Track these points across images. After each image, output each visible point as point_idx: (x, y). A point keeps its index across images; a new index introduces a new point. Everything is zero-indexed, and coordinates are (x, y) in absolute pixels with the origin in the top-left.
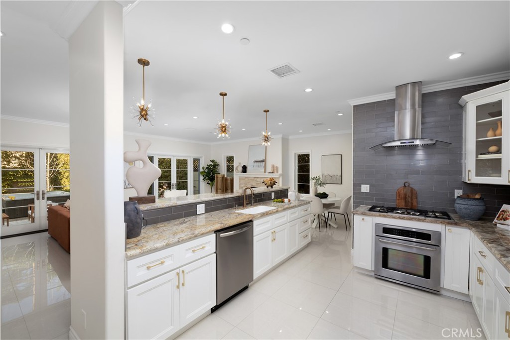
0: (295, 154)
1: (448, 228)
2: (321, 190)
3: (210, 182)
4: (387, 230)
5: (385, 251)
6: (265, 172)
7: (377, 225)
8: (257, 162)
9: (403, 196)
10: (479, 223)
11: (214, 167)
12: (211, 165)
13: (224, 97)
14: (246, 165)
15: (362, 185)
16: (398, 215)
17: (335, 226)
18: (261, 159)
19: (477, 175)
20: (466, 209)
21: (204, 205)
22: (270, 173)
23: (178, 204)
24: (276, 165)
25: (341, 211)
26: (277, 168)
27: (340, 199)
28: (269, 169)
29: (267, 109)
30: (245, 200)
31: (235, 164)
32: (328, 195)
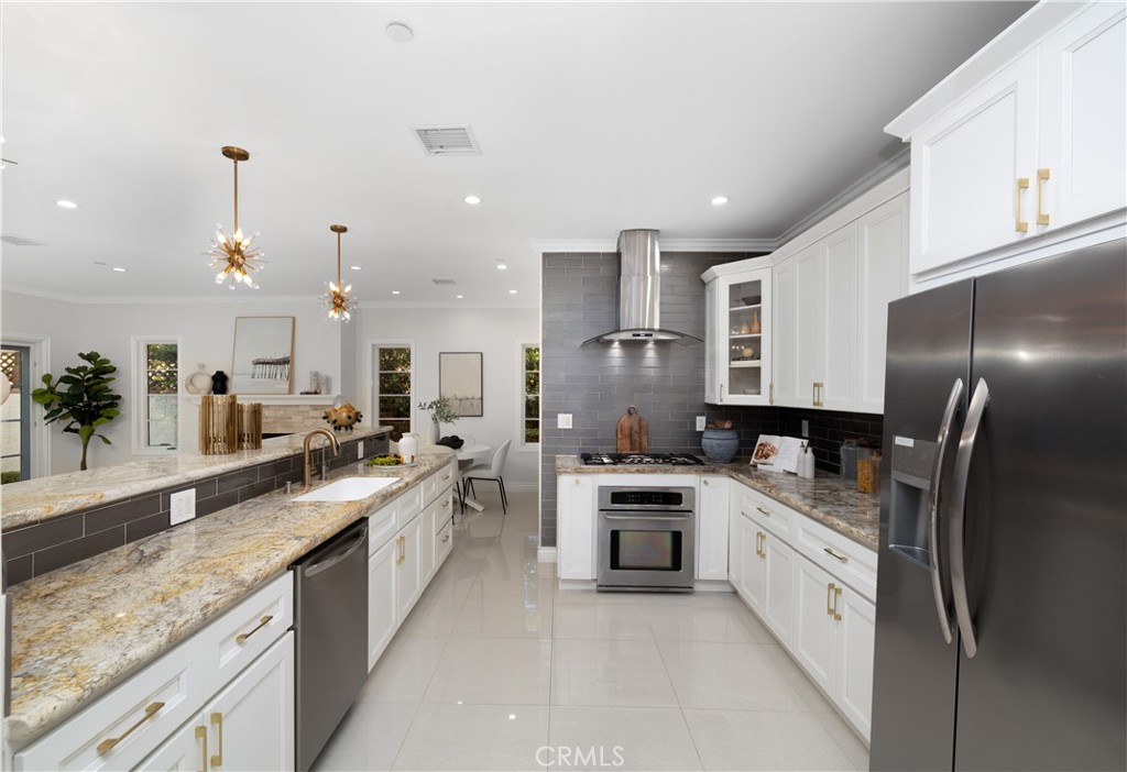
0: (373, 346)
1: (703, 479)
2: (448, 430)
3: (77, 425)
4: (620, 497)
5: (615, 535)
6: (291, 391)
7: (602, 489)
8: (263, 363)
9: (627, 432)
10: (735, 465)
11: (96, 377)
12: (84, 369)
13: (240, 163)
14: (227, 372)
15: (560, 416)
16: (635, 467)
17: (480, 508)
18: (279, 356)
19: (731, 392)
20: (719, 446)
21: (192, 492)
22: (307, 393)
23: (106, 499)
24: (323, 373)
25: (491, 473)
26: (328, 381)
27: (488, 448)
28: (303, 382)
29: (340, 223)
30: (307, 466)
31: (184, 370)
32: (462, 442)
